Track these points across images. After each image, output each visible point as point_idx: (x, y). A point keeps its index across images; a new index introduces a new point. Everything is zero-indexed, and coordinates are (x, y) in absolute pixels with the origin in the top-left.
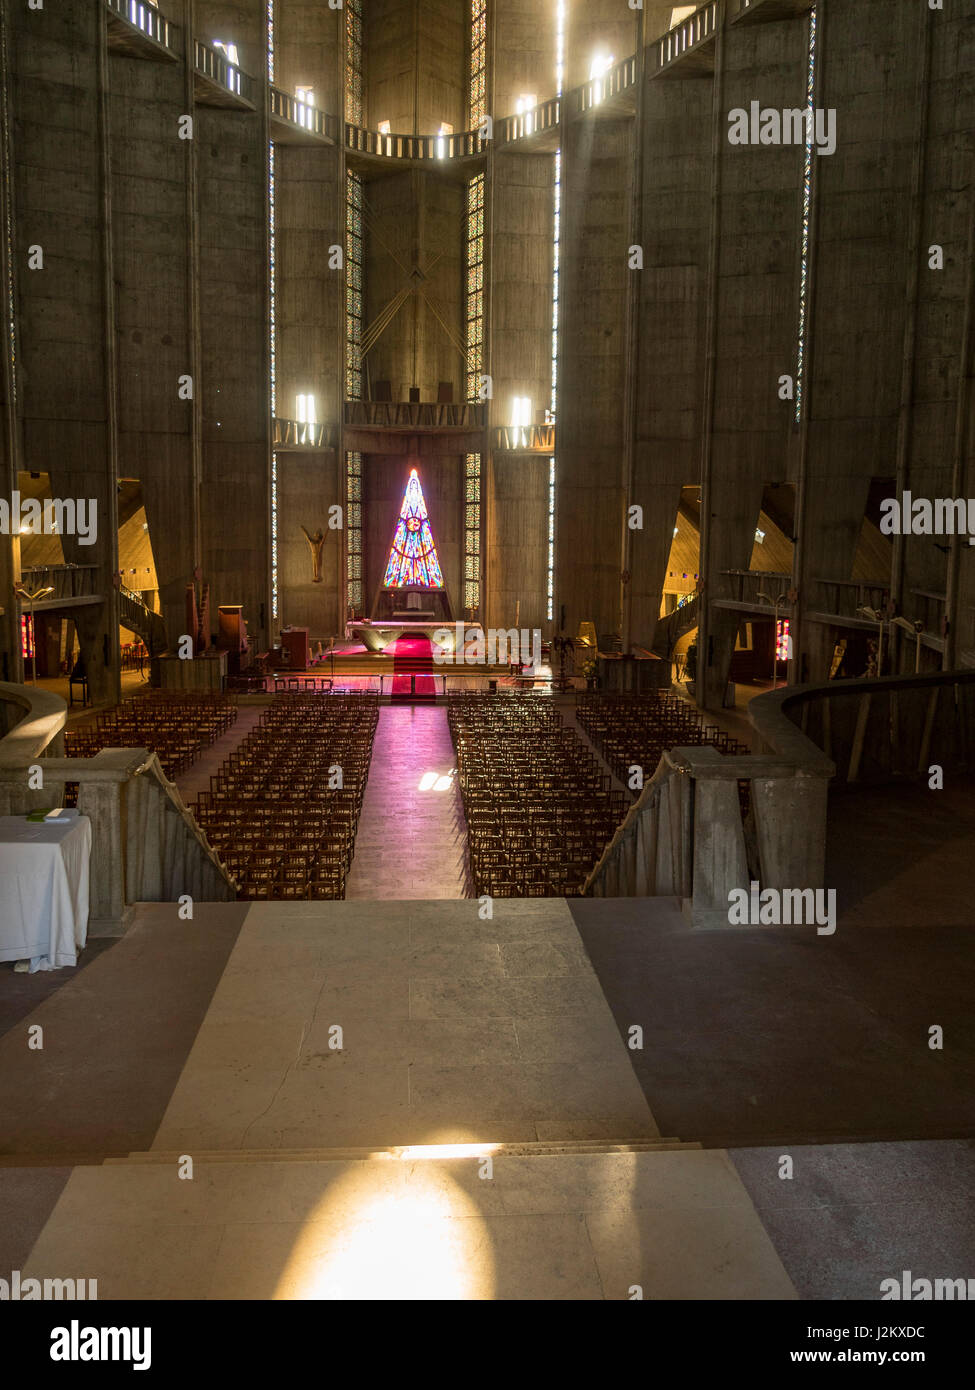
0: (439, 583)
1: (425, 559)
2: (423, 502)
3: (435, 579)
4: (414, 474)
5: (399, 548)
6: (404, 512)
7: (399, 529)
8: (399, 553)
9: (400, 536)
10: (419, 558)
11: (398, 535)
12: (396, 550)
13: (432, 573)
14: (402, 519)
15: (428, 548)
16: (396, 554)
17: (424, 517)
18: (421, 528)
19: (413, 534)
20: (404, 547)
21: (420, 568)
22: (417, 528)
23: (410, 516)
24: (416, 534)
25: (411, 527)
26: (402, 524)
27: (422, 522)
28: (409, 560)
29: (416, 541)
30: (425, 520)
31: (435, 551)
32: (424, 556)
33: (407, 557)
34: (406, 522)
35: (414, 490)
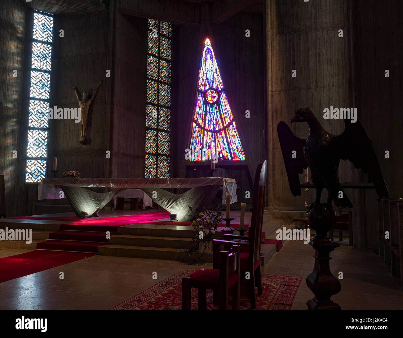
0: (242, 157)
1: (225, 132)
2: (218, 73)
3: (237, 153)
4: (208, 42)
5: (200, 122)
6: (202, 84)
7: (199, 102)
8: (200, 127)
9: (199, 109)
10: (219, 131)
11: (197, 109)
12: (198, 125)
13: (233, 146)
14: (200, 91)
15: (228, 121)
16: (197, 129)
17: (221, 87)
18: (218, 100)
19: (211, 106)
20: (204, 120)
21: (221, 140)
22: (215, 100)
23: (207, 87)
24: (215, 106)
25: (209, 98)
26: (200, 97)
27: (218, 92)
28: (209, 133)
29: (214, 113)
30: (222, 90)
31: (234, 123)
32: (224, 129)
33: (208, 131)
34: (204, 94)
35: (209, 61)
